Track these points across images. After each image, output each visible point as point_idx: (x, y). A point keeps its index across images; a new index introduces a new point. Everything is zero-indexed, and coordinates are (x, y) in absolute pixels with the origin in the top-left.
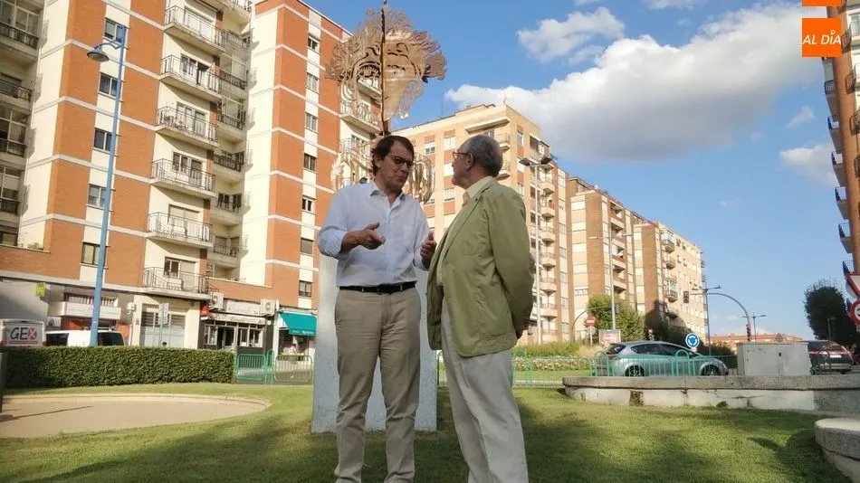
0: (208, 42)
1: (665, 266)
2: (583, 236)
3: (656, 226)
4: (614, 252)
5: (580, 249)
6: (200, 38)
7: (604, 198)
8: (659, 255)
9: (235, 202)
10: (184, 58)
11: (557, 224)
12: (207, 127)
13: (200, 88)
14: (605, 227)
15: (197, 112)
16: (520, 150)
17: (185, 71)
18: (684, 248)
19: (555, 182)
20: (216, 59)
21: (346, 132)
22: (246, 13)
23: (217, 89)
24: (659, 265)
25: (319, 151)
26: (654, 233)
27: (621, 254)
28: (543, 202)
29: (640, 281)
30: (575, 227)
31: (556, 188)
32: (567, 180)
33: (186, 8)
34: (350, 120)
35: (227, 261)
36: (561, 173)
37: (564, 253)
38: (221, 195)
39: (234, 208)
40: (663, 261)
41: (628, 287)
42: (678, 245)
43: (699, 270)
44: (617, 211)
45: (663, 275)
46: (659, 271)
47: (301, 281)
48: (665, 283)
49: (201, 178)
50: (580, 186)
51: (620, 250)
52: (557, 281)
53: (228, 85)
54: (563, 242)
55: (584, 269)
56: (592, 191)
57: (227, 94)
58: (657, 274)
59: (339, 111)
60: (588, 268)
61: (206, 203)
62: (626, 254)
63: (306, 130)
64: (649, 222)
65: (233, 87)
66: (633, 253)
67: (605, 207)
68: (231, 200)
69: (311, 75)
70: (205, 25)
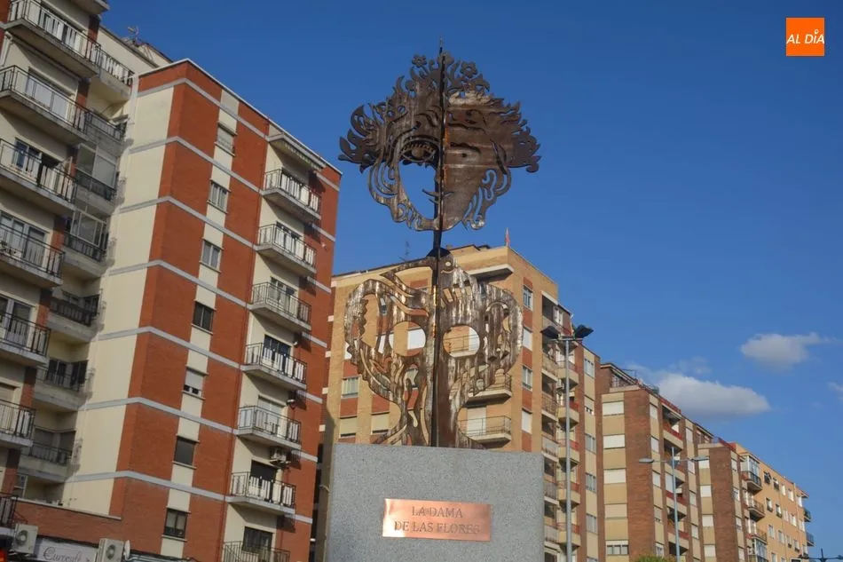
0: (63, 125)
1: (747, 514)
2: (621, 459)
3: (731, 448)
4: (670, 487)
5: (616, 478)
6: (48, 116)
7: (653, 400)
8: (738, 497)
9: (74, 374)
10: (20, 146)
11: (582, 435)
12: (47, 252)
13: (42, 192)
14: (655, 446)
15: (32, 229)
16: (528, 315)
17: (20, 165)
18: (776, 487)
19: (579, 368)
20: (72, 151)
21: (262, 273)
22: (123, 86)
23: (69, 197)
24: (738, 513)
25: (219, 299)
26: (729, 460)
27: (679, 491)
28: (560, 399)
29: (710, 537)
30: (608, 442)
31: (581, 378)
32: (598, 366)
33: (30, 69)
34: (271, 255)
35: (50, 471)
36: (588, 355)
37: (591, 483)
38: (53, 363)
39: (72, 383)
40: (744, 506)
41: (691, 544)
42: (767, 481)
43: (802, 525)
44: (673, 421)
45: (745, 529)
46: (739, 522)
47: (170, 510)
48: (749, 543)
49: (26, 334)
50: (615, 378)
51: (678, 483)
52: (580, 529)
53: (86, 192)
54: (591, 467)
55: (622, 511)
56: (635, 388)
57: (81, 205)
58: (736, 527)
59: (254, 242)
60: (629, 510)
61: (28, 372)
62: (687, 490)
63: (201, 267)
64: (721, 441)
65: (92, 197)
66: (698, 490)
67: (654, 414)
68: (69, 370)
69: (217, 185)
70: (58, 98)
